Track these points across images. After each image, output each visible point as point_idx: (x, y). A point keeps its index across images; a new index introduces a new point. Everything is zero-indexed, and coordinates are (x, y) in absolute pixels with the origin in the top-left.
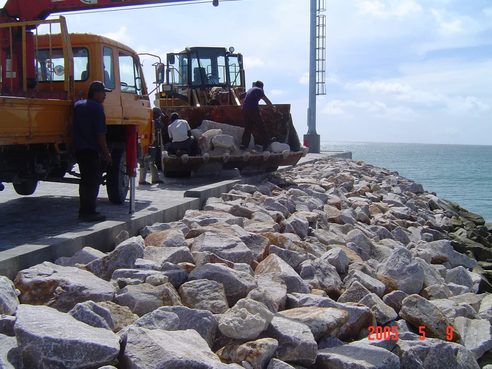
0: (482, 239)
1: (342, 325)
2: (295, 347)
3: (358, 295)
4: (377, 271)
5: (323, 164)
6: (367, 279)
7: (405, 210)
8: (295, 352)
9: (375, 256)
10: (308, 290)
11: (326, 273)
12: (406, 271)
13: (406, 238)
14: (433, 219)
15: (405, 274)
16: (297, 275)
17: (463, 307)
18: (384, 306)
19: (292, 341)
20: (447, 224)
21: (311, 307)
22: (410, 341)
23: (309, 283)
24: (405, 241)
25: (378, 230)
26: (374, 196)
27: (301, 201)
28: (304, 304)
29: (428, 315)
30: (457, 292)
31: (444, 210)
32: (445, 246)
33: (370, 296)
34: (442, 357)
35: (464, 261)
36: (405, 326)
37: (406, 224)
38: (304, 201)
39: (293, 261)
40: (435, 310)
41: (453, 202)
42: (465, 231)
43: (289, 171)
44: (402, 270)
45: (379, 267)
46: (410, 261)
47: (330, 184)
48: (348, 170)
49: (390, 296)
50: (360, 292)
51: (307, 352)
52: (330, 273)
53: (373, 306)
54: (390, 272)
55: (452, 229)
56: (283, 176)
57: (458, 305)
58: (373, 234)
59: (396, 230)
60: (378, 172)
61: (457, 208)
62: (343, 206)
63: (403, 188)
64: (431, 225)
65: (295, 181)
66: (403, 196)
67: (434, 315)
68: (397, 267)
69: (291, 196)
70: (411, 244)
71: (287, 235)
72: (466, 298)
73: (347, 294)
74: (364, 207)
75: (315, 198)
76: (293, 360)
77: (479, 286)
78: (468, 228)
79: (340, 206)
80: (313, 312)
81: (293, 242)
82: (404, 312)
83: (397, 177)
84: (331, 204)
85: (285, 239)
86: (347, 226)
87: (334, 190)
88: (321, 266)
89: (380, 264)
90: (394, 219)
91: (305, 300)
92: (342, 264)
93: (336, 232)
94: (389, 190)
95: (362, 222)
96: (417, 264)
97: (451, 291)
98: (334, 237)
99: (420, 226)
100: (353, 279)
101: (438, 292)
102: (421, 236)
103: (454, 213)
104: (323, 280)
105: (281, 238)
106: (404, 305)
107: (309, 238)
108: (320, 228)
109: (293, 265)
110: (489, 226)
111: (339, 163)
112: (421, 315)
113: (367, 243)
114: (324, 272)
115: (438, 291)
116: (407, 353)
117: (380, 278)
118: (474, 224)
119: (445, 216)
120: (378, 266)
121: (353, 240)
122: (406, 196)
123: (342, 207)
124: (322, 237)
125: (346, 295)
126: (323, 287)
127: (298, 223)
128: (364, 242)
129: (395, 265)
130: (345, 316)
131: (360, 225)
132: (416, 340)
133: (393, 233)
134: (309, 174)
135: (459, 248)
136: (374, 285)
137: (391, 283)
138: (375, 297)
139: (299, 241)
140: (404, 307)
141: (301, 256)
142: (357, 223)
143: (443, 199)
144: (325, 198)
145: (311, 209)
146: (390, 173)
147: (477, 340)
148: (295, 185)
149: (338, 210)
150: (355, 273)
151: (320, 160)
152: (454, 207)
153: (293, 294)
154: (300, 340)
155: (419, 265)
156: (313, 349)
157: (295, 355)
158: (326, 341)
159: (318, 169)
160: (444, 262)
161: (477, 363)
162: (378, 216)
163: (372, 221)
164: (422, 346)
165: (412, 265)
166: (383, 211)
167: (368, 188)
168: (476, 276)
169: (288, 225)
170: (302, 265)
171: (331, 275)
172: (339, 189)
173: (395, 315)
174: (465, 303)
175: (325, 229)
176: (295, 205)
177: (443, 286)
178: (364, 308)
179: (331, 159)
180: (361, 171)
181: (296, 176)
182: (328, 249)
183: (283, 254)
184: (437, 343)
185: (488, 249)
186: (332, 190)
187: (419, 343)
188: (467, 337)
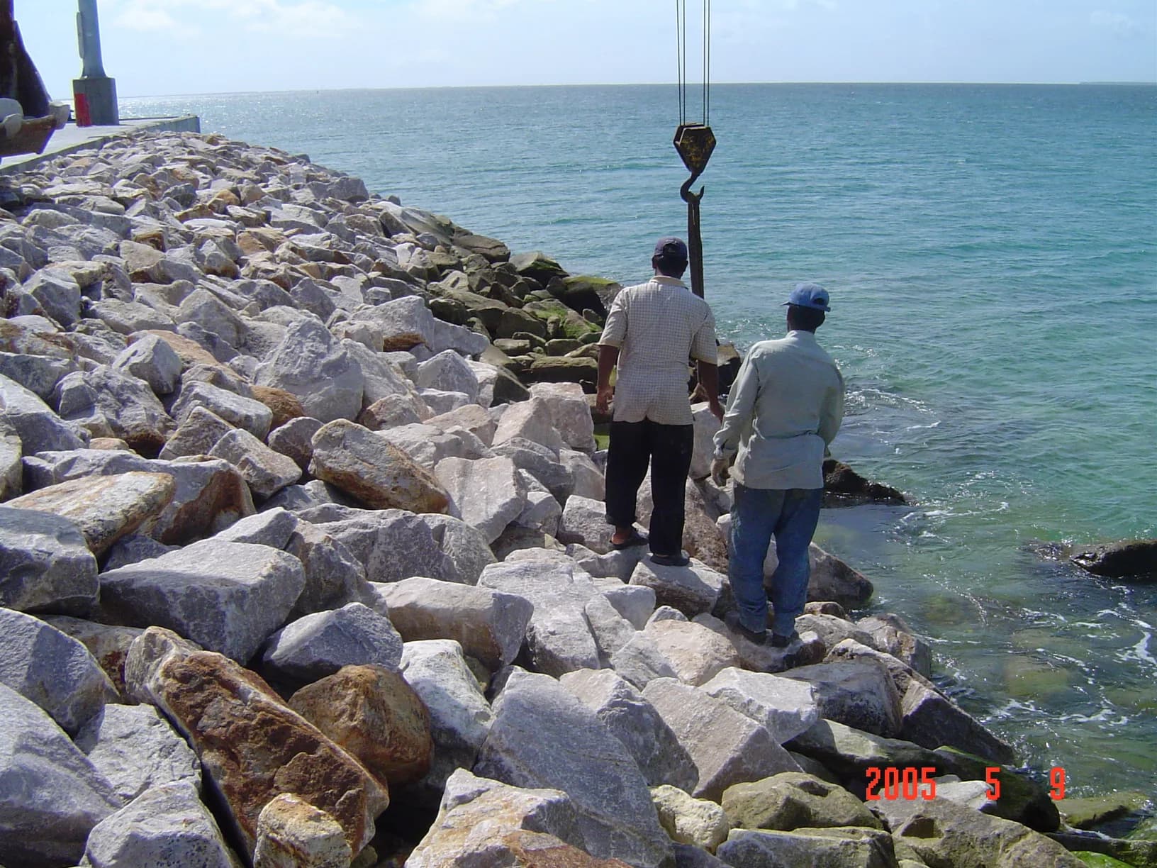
0: (503, 291)
1: (160, 507)
2: (42, 572)
3: (205, 438)
4: (256, 381)
5: (125, 147)
6: (227, 399)
7: (323, 240)
8: (44, 583)
9: (250, 349)
10: (78, 442)
11: (124, 397)
12: (322, 371)
13: (326, 302)
14: (391, 255)
15: (319, 379)
16: (45, 409)
17: (454, 437)
18: (268, 454)
19: (32, 560)
20: (424, 264)
21: (84, 479)
22: (334, 524)
23: (84, 426)
24: (324, 309)
25: (258, 289)
26: (248, 214)
27: (61, 237)
28: (67, 475)
29: (372, 461)
30: (443, 406)
31: (417, 233)
32: (413, 310)
33: (233, 436)
34: (407, 548)
35: (459, 339)
36: (324, 492)
37: (326, 270)
38: (67, 238)
39: (38, 380)
40: (388, 449)
41: (438, 215)
42: (465, 276)
43: (35, 171)
44: (310, 372)
45: (259, 370)
46: (329, 349)
47: (136, 192)
48: (186, 156)
49: (284, 432)
50: (210, 430)
51: (74, 581)
52: (133, 398)
53: (243, 458)
54: (285, 379)
55: (436, 274)
56: (15, 183)
57: (442, 433)
58: (244, 298)
59: (301, 285)
60: (259, 158)
61: (448, 230)
62: (170, 242)
63: (319, 190)
64: (384, 269)
65: (48, 192)
66: (320, 208)
67: (387, 461)
68: (300, 366)
69: (34, 226)
70: (337, 312)
71: (22, 320)
72: (463, 417)
73: (180, 439)
74: (221, 240)
75: (96, 228)
76: (41, 605)
77: (495, 391)
78: (471, 270)
79: (162, 243)
80: (88, 488)
81: (39, 335)
82: (320, 464)
83: (306, 168)
84: (141, 240)
85: (18, 330)
86: (178, 286)
87: (147, 205)
88: (111, 383)
89: (259, 365)
90: (298, 263)
91: (69, 465)
92: (163, 374)
93: (152, 303)
94: (285, 197)
95: (219, 275)
96: (345, 354)
97: (429, 408)
98: (145, 314)
99: (359, 272)
100: (192, 404)
101: (398, 410)
102: (362, 296)
103: (440, 239)
104: (118, 416)
105: (5, 328)
106: (317, 447)
107: (82, 323)
108: (111, 295)
109: (41, 390)
110: (520, 263)
111: (163, 143)
112: (356, 463)
113: (228, 320)
114: (118, 396)
115: (398, 408)
116: (319, 547)
117: (260, 395)
118: (486, 261)
119: (417, 245)
120: (256, 368)
121: (193, 315)
122: (326, 208)
123: (167, 245)
124: (116, 316)
125: (177, 441)
126: (118, 430)
127: (51, 289)
128: (221, 318)
129: (295, 362)
130: (166, 485)
131: (211, 281)
132: (347, 518)
133: (295, 293)
134: (84, 174)
135: (451, 313)
136: (244, 412)
137: (287, 404)
138: (244, 437)
139: (54, 331)
140: (317, 452)
141: (56, 364)
142: (204, 278)
143: (413, 211)
144: (124, 227)
145: (87, 255)
146: (288, 159)
147: (488, 502)
148: (46, 202)
149: (157, 252)
150: (197, 390)
151: (115, 138)
152: (440, 225)
153: (39, 456)
154: (50, 554)
155: (348, 355)
156: (88, 571)
157: (43, 591)
158: (126, 550)
159: (109, 160)
160: (414, 345)
161: (490, 551)
162: (258, 259)
163: (243, 271)
164: (361, 531)
165: (333, 357)
166: (271, 245)
167: (233, 195)
168: (485, 370)
169: (27, 297)
170: (62, 385)
171: (136, 400)
172: (161, 204)
173: (295, 471)
174: (458, 428)
175: (123, 299)
176: (45, 248)
177: (411, 397)
178: (216, 463)
179: (145, 135)
180: (216, 157)
181: (51, 180)
182: (130, 342)
183: (12, 366)
184: (392, 519)
185: (514, 310)
186: (141, 205)
187: (353, 525)
188: (466, 498)
